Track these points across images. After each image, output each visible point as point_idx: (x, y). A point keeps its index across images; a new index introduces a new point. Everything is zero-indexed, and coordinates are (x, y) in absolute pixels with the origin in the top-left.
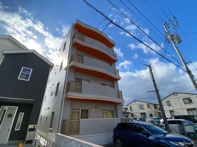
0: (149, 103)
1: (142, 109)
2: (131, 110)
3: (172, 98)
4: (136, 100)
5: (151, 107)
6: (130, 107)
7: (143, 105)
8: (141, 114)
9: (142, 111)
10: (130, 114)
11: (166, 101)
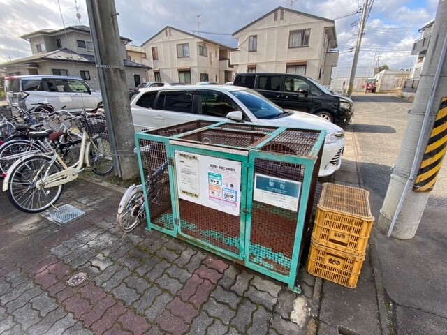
0: (205, 41)
1: (184, 57)
2: (154, 59)
3: (266, 26)
4: (170, 28)
5: (210, 54)
6: (153, 49)
7: (188, 44)
8: (180, 72)
9: (184, 64)
10: (151, 73)
11: (248, 36)
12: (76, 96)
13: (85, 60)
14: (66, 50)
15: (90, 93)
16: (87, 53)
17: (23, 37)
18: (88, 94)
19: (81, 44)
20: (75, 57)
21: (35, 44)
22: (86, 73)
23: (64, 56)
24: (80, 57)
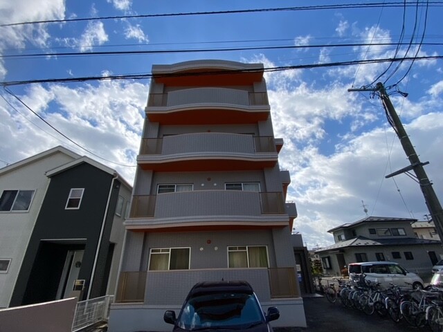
12: (395, 277)
13: (379, 244)
14: (361, 238)
15: (405, 275)
16: (377, 238)
17: (329, 232)
18: (403, 276)
19: (372, 231)
20: (371, 243)
21: (337, 235)
22: (381, 255)
23: (362, 243)
24: (374, 242)
